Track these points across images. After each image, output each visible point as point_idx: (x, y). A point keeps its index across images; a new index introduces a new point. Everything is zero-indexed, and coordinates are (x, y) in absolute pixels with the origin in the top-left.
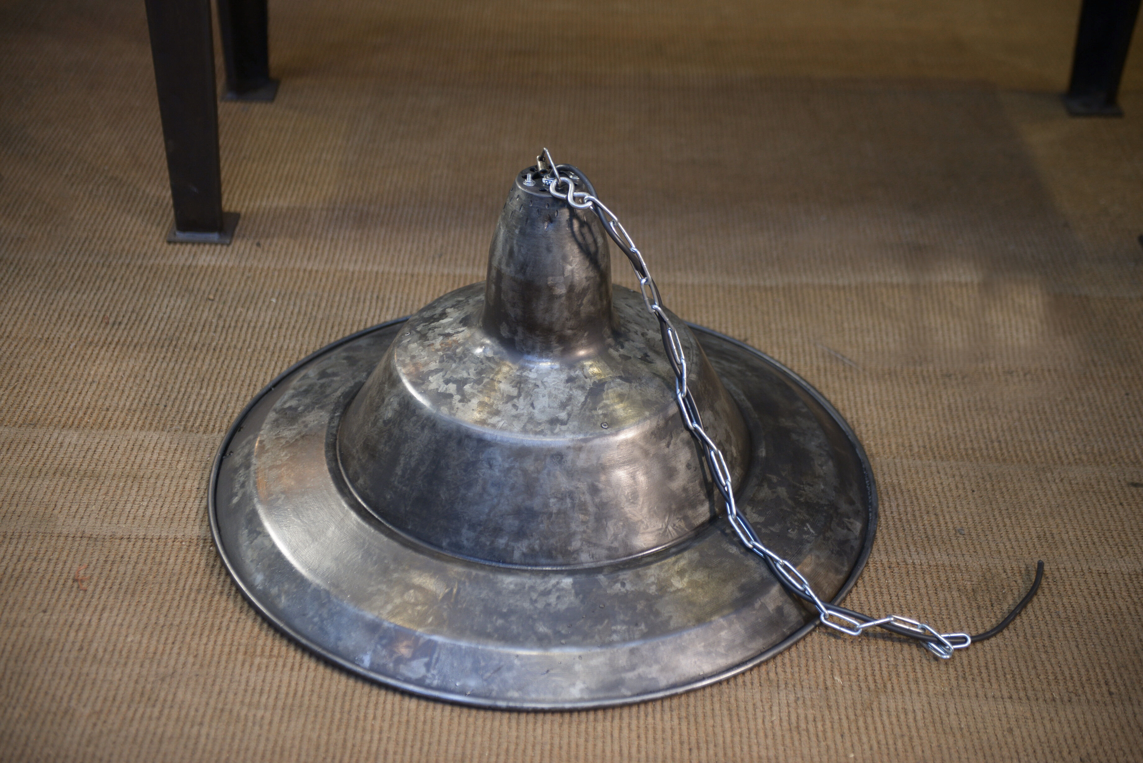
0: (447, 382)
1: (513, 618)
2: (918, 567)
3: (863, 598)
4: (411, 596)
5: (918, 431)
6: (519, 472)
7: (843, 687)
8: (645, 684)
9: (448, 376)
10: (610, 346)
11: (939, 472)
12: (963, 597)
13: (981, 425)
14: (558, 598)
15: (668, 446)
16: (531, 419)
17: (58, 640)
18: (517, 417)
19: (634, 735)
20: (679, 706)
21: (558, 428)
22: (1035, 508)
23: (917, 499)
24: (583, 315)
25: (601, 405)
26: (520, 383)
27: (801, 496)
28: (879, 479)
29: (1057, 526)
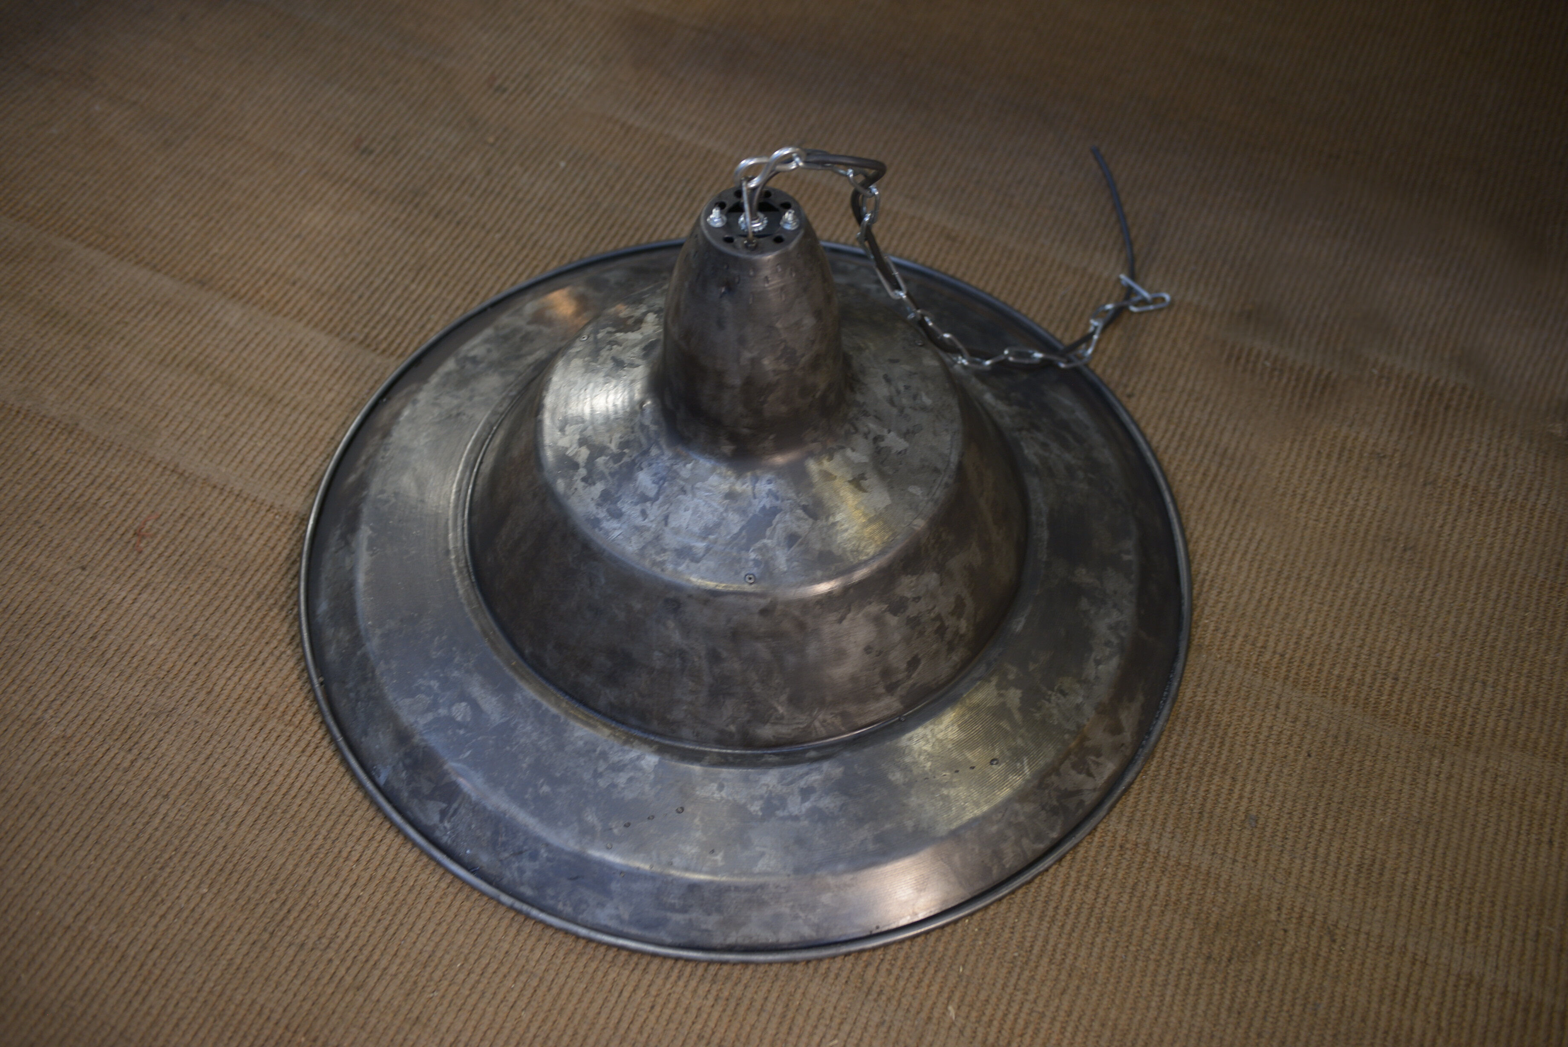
1: (563, 790)
2: (1161, 860)
3: (1057, 888)
4: (460, 712)
5: (1288, 625)
7: (953, 1024)
8: (694, 935)
11: (1277, 707)
12: (1197, 933)
13: (1385, 642)
14: (630, 780)
15: (840, 621)
16: (656, 539)
17: (77, 616)
18: (639, 530)
19: (648, 1003)
20: (727, 978)
22: (1384, 813)
23: (1222, 743)
24: (768, 414)
25: (758, 545)
26: (664, 479)
27: (1039, 709)
28: (1187, 693)
29: (1399, 855)
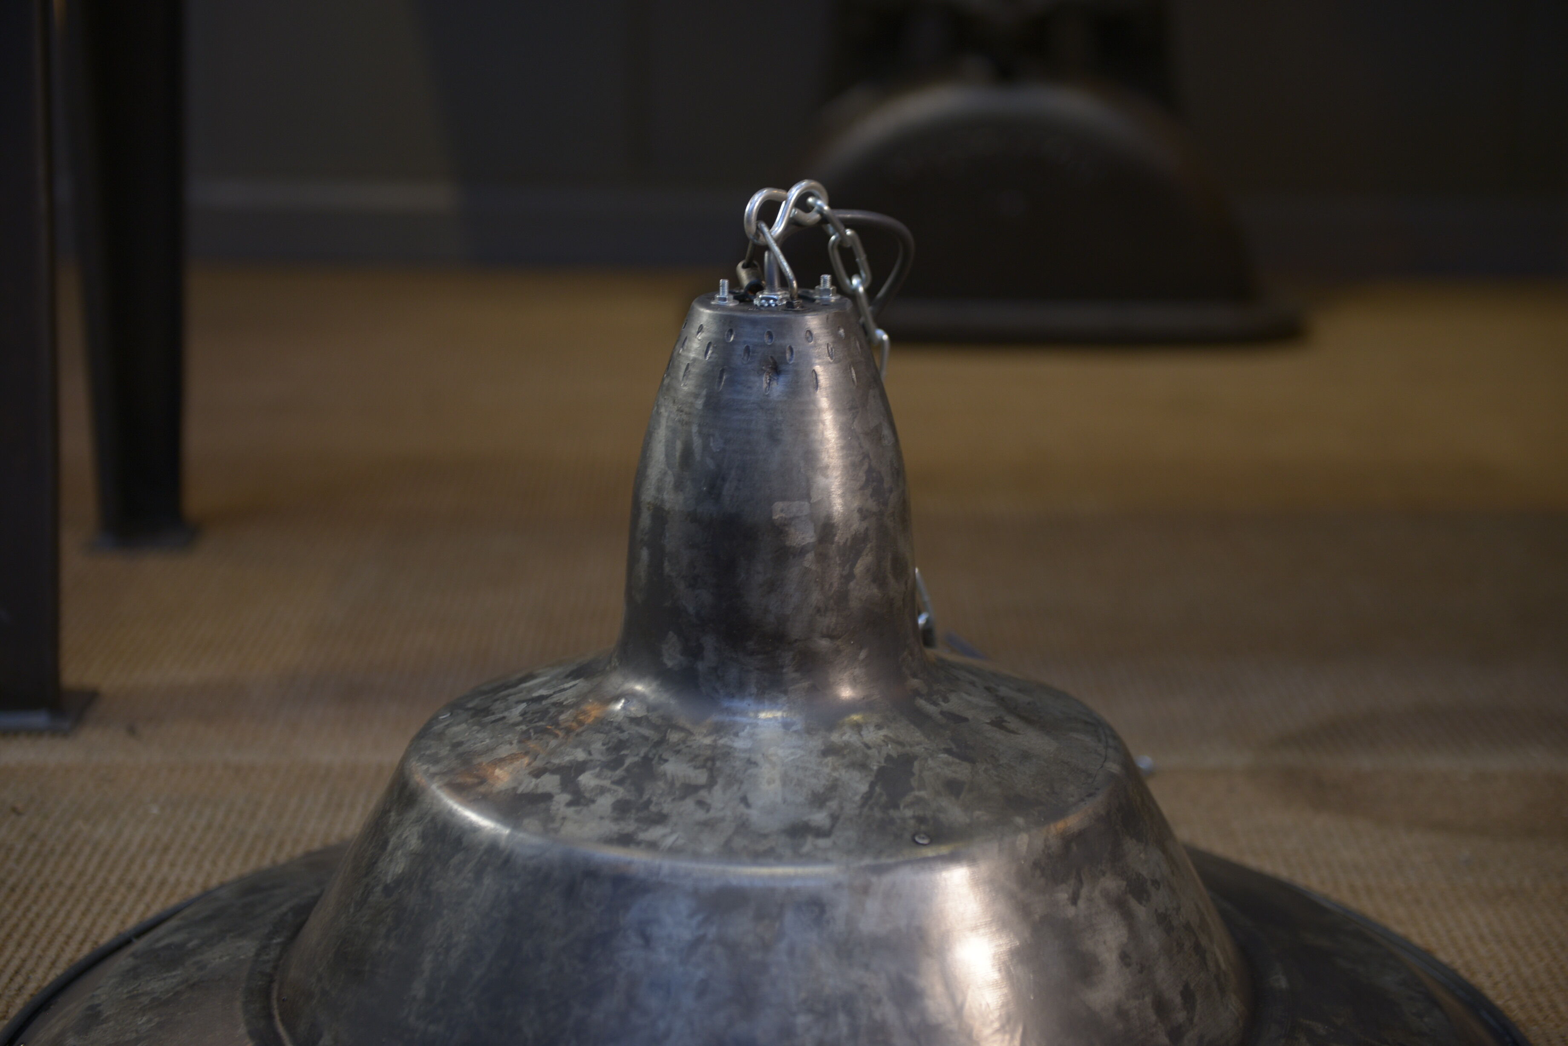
0: (538, 774)
6: (718, 951)
9: (538, 763)
10: (917, 693)
16: (743, 826)
18: (708, 825)
21: (809, 845)
24: (854, 604)
25: (909, 798)
26: (712, 759)
